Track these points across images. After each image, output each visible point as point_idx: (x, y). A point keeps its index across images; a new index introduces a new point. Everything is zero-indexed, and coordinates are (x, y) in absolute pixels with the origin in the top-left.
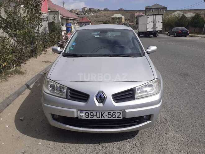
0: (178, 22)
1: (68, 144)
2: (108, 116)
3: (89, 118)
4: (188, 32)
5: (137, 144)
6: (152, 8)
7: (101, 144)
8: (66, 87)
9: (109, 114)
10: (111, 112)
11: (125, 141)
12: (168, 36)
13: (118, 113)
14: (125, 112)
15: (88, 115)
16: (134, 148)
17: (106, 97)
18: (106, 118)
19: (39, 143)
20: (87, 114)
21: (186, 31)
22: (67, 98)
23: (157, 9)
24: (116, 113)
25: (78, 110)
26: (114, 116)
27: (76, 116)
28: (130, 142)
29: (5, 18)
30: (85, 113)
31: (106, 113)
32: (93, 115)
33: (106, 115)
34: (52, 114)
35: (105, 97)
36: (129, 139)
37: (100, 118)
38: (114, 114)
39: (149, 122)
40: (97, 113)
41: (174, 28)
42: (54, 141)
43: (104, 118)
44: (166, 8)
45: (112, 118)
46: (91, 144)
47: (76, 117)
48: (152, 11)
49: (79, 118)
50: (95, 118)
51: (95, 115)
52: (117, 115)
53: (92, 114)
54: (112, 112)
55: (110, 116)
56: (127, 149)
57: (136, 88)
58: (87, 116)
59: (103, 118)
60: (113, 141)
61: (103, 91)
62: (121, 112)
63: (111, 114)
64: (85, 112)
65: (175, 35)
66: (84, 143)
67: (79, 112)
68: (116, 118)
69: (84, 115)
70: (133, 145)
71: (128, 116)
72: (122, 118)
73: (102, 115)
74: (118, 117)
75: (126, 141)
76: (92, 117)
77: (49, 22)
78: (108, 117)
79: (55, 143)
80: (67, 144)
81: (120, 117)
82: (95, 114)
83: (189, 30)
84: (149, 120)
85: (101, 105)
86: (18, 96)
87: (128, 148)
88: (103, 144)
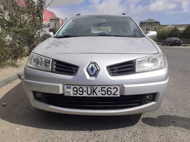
0: (171, 34)
1: (53, 131)
2: (101, 92)
3: (78, 95)
4: (181, 41)
5: (138, 132)
6: (146, 23)
7: (92, 131)
8: (52, 60)
9: (103, 89)
10: (105, 88)
11: (123, 128)
12: (162, 45)
13: (114, 88)
14: (122, 88)
15: (77, 91)
16: (134, 136)
17: (100, 69)
18: (99, 95)
19: (17, 129)
20: (75, 89)
21: (179, 41)
22: (52, 72)
23: (151, 23)
24: (111, 89)
25: (64, 85)
26: (109, 93)
27: (61, 92)
28: (130, 130)
29: (8, 20)
30: (72, 89)
31: (99, 88)
32: (83, 91)
33: (99, 91)
34: (33, 91)
35: (98, 69)
36: (128, 126)
37: (92, 95)
38: (109, 89)
39: (154, 103)
40: (87, 88)
41: (168, 38)
42: (35, 127)
43: (97, 95)
44: (159, 22)
45: (106, 95)
46: (80, 131)
47: (62, 94)
48: (146, 25)
49: (65, 95)
50: (85, 95)
51: (85, 91)
52: (113, 91)
53: (81, 90)
54: (107, 87)
55: (104, 93)
56: (125, 137)
57: (137, 60)
58: (75, 93)
59: (95, 95)
60: (108, 129)
61: (95, 62)
62: (118, 88)
63: (106, 90)
64: (72, 87)
65: (169, 44)
66: (72, 130)
67: (65, 87)
68: (112, 96)
69: (71, 91)
70: (134, 133)
71: (126, 93)
72: (119, 95)
73: (94, 91)
74: (114, 94)
75: (125, 129)
76: (81, 93)
77: (51, 28)
78: (102, 94)
79: (36, 129)
80: (50, 130)
81: (117, 95)
82: (85, 89)
83: (183, 40)
84: (154, 101)
85: (93, 78)
86: (7, 84)
87: (127, 136)
88: (95, 131)
